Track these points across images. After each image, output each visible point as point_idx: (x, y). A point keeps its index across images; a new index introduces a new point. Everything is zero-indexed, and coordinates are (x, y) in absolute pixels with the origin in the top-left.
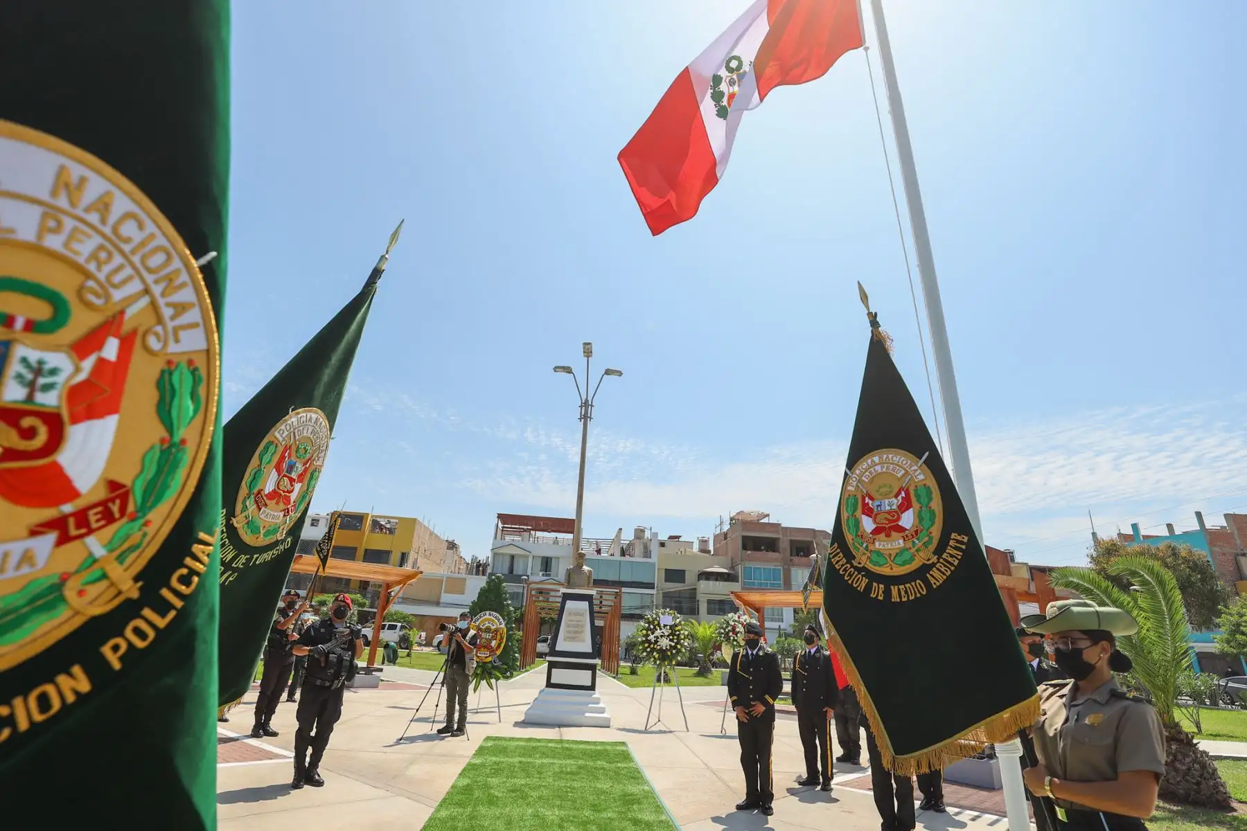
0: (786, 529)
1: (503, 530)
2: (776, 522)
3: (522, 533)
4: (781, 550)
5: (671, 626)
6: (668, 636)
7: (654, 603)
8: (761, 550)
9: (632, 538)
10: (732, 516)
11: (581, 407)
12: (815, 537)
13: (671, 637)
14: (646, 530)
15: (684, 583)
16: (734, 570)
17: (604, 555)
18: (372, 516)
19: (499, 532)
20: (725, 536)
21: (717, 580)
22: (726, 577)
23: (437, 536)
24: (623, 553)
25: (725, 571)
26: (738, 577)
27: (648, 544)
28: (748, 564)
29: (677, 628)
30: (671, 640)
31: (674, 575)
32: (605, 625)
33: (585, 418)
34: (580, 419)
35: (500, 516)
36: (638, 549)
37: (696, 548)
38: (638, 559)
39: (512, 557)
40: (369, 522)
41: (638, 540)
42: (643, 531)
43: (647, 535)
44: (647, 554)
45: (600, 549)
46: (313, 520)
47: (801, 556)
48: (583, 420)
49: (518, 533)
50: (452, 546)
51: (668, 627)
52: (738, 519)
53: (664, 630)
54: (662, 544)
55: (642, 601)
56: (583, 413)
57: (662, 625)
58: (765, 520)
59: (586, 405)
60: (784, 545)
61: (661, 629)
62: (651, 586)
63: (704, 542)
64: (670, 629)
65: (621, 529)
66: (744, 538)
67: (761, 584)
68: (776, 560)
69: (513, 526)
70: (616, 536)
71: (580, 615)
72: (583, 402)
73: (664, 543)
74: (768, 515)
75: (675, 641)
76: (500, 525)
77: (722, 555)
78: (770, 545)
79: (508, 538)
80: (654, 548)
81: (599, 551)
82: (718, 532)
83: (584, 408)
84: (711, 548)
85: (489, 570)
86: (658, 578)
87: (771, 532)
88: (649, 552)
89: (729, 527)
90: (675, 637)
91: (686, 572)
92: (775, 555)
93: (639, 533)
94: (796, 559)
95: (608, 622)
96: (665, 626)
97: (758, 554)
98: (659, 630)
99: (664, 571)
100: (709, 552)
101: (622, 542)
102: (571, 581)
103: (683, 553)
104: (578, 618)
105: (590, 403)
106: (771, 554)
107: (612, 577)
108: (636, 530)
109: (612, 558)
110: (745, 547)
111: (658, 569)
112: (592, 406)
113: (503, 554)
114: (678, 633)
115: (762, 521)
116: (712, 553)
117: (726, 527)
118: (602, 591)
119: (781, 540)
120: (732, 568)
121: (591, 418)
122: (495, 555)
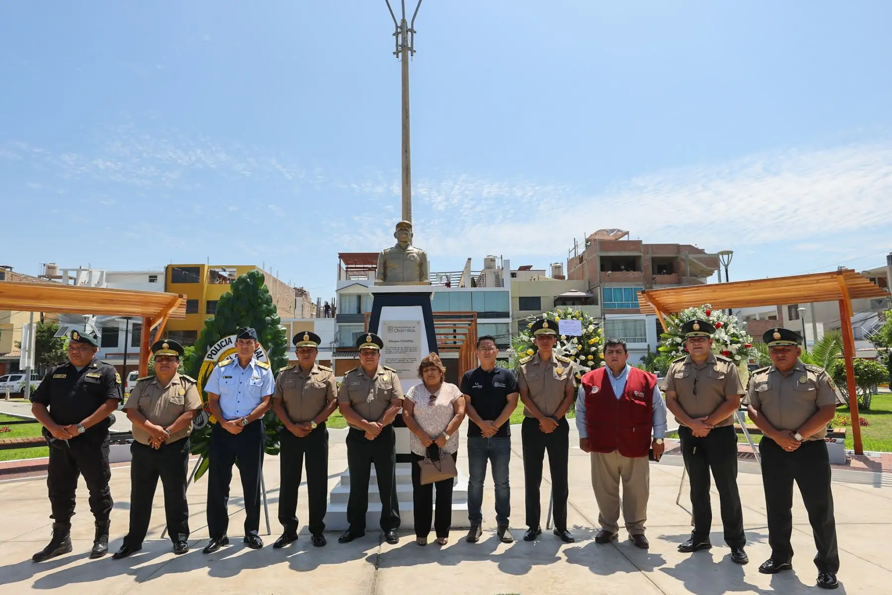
0: (647, 246)
1: (347, 271)
2: (637, 240)
3: (367, 272)
4: (643, 268)
5: (579, 338)
6: (577, 355)
7: (510, 332)
8: (621, 270)
9: (482, 268)
10: (587, 237)
11: (396, 34)
12: (679, 252)
13: (583, 357)
14: (497, 260)
15: (540, 310)
16: (592, 293)
17: (453, 287)
18: (209, 267)
19: (343, 274)
20: (581, 259)
21: (574, 304)
22: (583, 300)
23: (282, 284)
24: (474, 284)
25: (583, 294)
26: (597, 300)
27: (500, 273)
28: (607, 286)
29: (593, 341)
30: (583, 363)
31: (529, 303)
32: (461, 356)
33: (404, 50)
34: (396, 53)
35: (342, 256)
36: (490, 279)
37: (549, 275)
38: (490, 288)
39: (359, 297)
40: (206, 273)
41: (488, 270)
42: (493, 260)
43: (498, 263)
44: (499, 282)
45: (450, 283)
46: (150, 277)
47: (664, 274)
48: (400, 54)
49: (362, 273)
50: (301, 292)
51: (575, 340)
52: (595, 240)
53: (568, 346)
54: (513, 275)
55: (497, 332)
56: (400, 43)
57: (563, 337)
58: (625, 238)
59: (404, 31)
60: (646, 263)
61: (563, 344)
62: (506, 315)
63: (557, 268)
64: (579, 343)
65: (470, 259)
66: (603, 259)
67: (622, 305)
68: (635, 280)
69: (357, 266)
70: (466, 267)
71: (409, 331)
72: (399, 24)
73: (515, 273)
74: (627, 233)
75: (591, 363)
76: (344, 266)
77: (577, 279)
78: (630, 264)
79: (354, 279)
80: (506, 277)
81: (448, 285)
82: (572, 256)
83: (400, 36)
84: (565, 273)
85: (337, 312)
86: (512, 307)
87: (632, 250)
88: (501, 281)
89: (584, 249)
90: (591, 357)
91: (542, 299)
92: (636, 274)
93: (490, 262)
94: (659, 277)
95: (464, 352)
96: (568, 338)
97: (618, 274)
98: (559, 346)
99: (518, 299)
100: (563, 278)
101: (472, 273)
102: (389, 274)
103: (536, 280)
104: (407, 336)
105: (409, 27)
106: (632, 274)
107: (464, 308)
108: (485, 259)
109: (463, 290)
110: (603, 269)
111: (512, 298)
112: (412, 31)
113: (350, 295)
114: (593, 349)
115: (621, 239)
116: (566, 278)
117: (581, 250)
118: (455, 324)
119: (642, 258)
120: (590, 290)
121: (413, 52)
122: (341, 296)
